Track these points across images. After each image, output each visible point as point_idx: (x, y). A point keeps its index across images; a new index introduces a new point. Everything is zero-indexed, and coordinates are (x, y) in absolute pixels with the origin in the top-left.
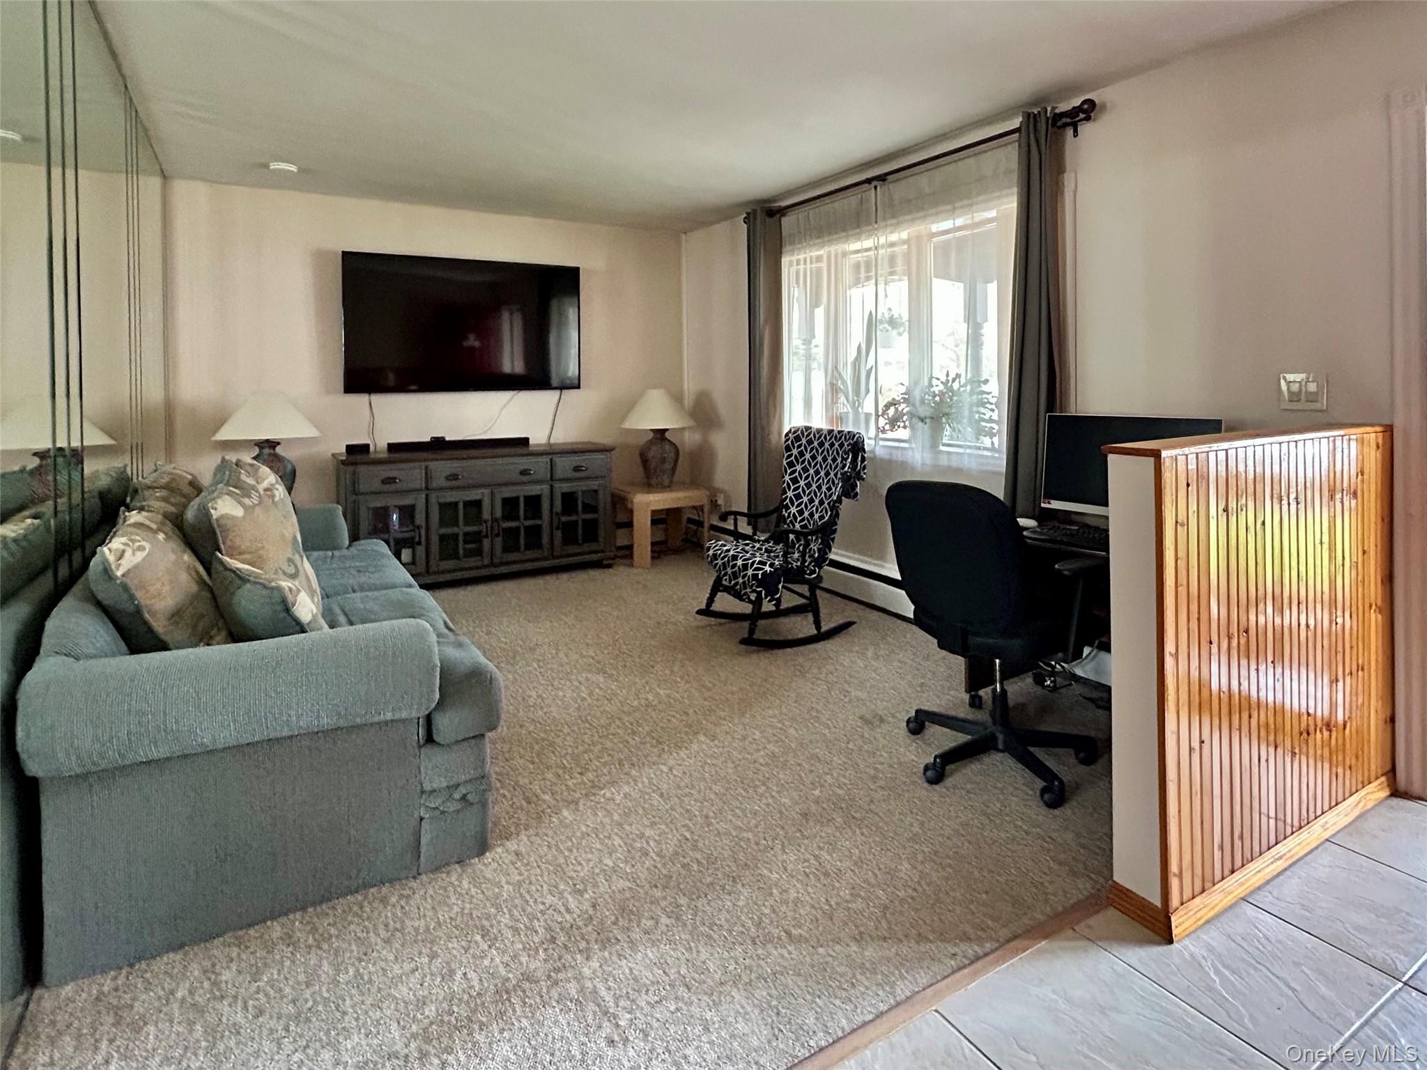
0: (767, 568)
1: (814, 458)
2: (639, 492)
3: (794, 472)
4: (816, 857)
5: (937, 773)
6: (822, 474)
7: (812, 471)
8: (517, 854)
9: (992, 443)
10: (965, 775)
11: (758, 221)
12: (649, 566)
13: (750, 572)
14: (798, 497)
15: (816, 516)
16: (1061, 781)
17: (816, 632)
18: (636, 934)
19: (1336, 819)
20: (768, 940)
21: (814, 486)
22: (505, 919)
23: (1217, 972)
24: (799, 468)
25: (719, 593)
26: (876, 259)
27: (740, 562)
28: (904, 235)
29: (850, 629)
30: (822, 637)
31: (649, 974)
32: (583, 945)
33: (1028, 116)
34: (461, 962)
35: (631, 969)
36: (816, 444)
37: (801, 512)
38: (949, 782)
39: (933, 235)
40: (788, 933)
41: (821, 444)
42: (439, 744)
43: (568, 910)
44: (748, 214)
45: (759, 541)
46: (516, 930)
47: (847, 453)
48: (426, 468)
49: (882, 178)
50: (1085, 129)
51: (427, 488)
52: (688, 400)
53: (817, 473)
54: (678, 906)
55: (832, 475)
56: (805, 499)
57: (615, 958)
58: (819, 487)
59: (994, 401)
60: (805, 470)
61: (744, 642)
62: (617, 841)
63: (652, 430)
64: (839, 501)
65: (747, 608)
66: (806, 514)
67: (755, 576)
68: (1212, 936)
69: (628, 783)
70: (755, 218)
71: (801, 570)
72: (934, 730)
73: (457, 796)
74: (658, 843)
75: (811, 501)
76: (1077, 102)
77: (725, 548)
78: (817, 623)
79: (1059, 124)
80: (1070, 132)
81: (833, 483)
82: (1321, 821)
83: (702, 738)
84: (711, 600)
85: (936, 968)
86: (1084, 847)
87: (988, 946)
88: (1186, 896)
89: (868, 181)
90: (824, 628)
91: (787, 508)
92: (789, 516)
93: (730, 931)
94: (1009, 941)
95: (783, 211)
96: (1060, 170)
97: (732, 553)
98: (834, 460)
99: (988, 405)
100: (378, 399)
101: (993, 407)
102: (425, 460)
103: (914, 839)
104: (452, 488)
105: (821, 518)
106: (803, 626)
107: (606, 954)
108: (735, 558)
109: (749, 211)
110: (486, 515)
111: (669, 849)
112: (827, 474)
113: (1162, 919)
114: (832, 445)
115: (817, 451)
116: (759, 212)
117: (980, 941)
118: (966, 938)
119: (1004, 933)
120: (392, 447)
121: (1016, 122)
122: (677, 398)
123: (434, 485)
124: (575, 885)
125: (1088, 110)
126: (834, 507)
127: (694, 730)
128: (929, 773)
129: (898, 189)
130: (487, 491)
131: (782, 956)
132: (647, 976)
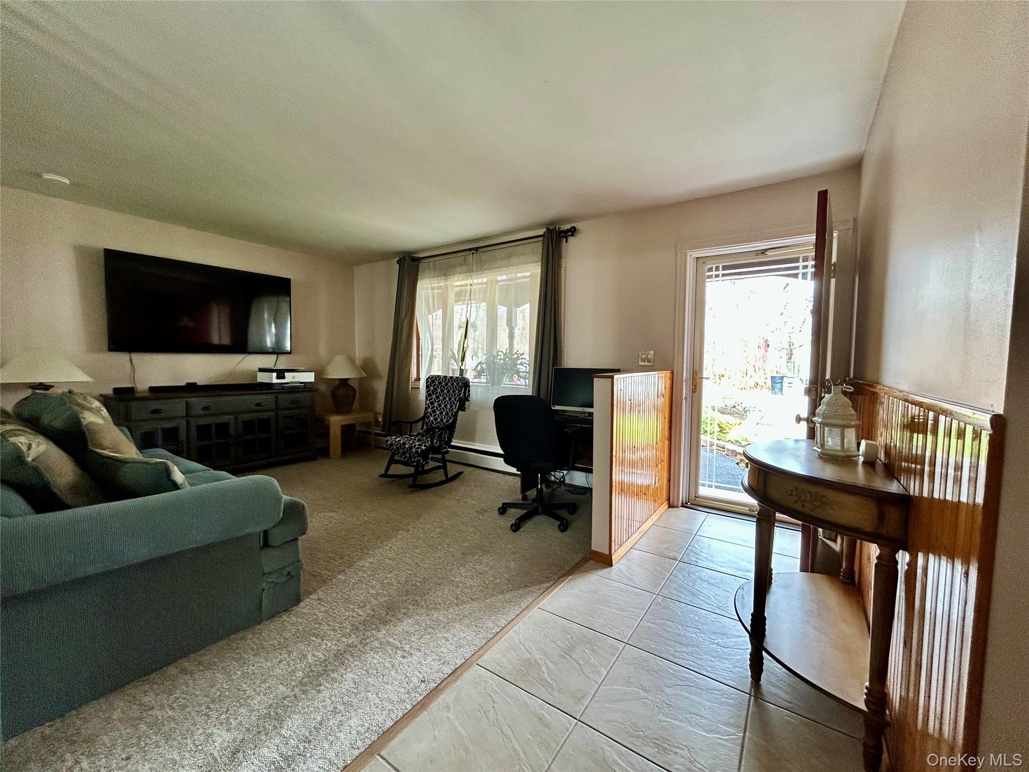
0: (423, 448)
1: (442, 391)
2: (333, 415)
3: (432, 399)
4: (474, 569)
5: (516, 527)
6: (447, 399)
7: (441, 398)
8: (319, 599)
9: (526, 383)
10: (528, 526)
11: (406, 262)
12: (340, 456)
13: (414, 450)
14: (434, 411)
15: (445, 421)
16: (566, 520)
17: (445, 478)
18: (400, 616)
19: (654, 518)
20: (463, 602)
21: (443, 406)
22: (325, 627)
23: (627, 571)
24: (434, 397)
25: (393, 465)
26: (471, 290)
27: (407, 446)
28: (485, 280)
29: (461, 476)
30: (449, 480)
31: (413, 629)
32: (374, 627)
33: (548, 229)
34: (308, 651)
35: (403, 629)
36: (443, 384)
37: (436, 419)
38: (521, 530)
39: (498, 281)
40: (472, 599)
41: (447, 384)
42: (272, 547)
43: (360, 615)
44: (400, 258)
45: (413, 436)
46: (334, 630)
47: (462, 388)
48: (187, 403)
49: (476, 249)
50: (571, 240)
51: (187, 416)
52: (358, 362)
53: (444, 398)
54: (416, 601)
55: (453, 399)
56: (438, 412)
57: (392, 627)
58: (446, 406)
59: (527, 362)
60: (438, 397)
61: (410, 486)
62: (374, 583)
63: (339, 379)
64: (457, 412)
65: (411, 470)
66: (439, 420)
67: (417, 452)
68: (623, 561)
69: (370, 558)
70: (404, 260)
71: (440, 447)
72: (512, 511)
73: (285, 573)
74: (396, 579)
75: (441, 413)
76: (568, 226)
77: (397, 440)
78: (446, 474)
79: (561, 235)
80: (565, 239)
81: (454, 403)
82: (651, 518)
83: (401, 532)
84: (387, 469)
85: (534, 594)
86: (577, 542)
87: (552, 583)
88: (616, 549)
89: (470, 250)
90: (450, 476)
91: (428, 417)
92: (429, 422)
93: (445, 604)
94: (559, 579)
95: (419, 260)
96: (560, 257)
97: (402, 441)
98: (454, 391)
99: (524, 365)
100: (137, 357)
101: (527, 365)
102: (185, 398)
103: (513, 553)
104: (205, 416)
105: (448, 421)
106: (439, 476)
107: (388, 627)
108: (404, 444)
109: (401, 257)
110: (232, 432)
111: (403, 580)
112: (450, 399)
113: (609, 558)
114: (452, 384)
115: (444, 388)
116: (407, 258)
117: (548, 581)
118: (542, 582)
119: (556, 577)
120: (152, 389)
121: (541, 232)
122: (352, 360)
123: (193, 413)
124: (359, 605)
125: (573, 231)
126: (455, 416)
127: (396, 529)
128: (513, 527)
129: (484, 256)
130: (232, 417)
131: (471, 607)
132: (411, 629)
